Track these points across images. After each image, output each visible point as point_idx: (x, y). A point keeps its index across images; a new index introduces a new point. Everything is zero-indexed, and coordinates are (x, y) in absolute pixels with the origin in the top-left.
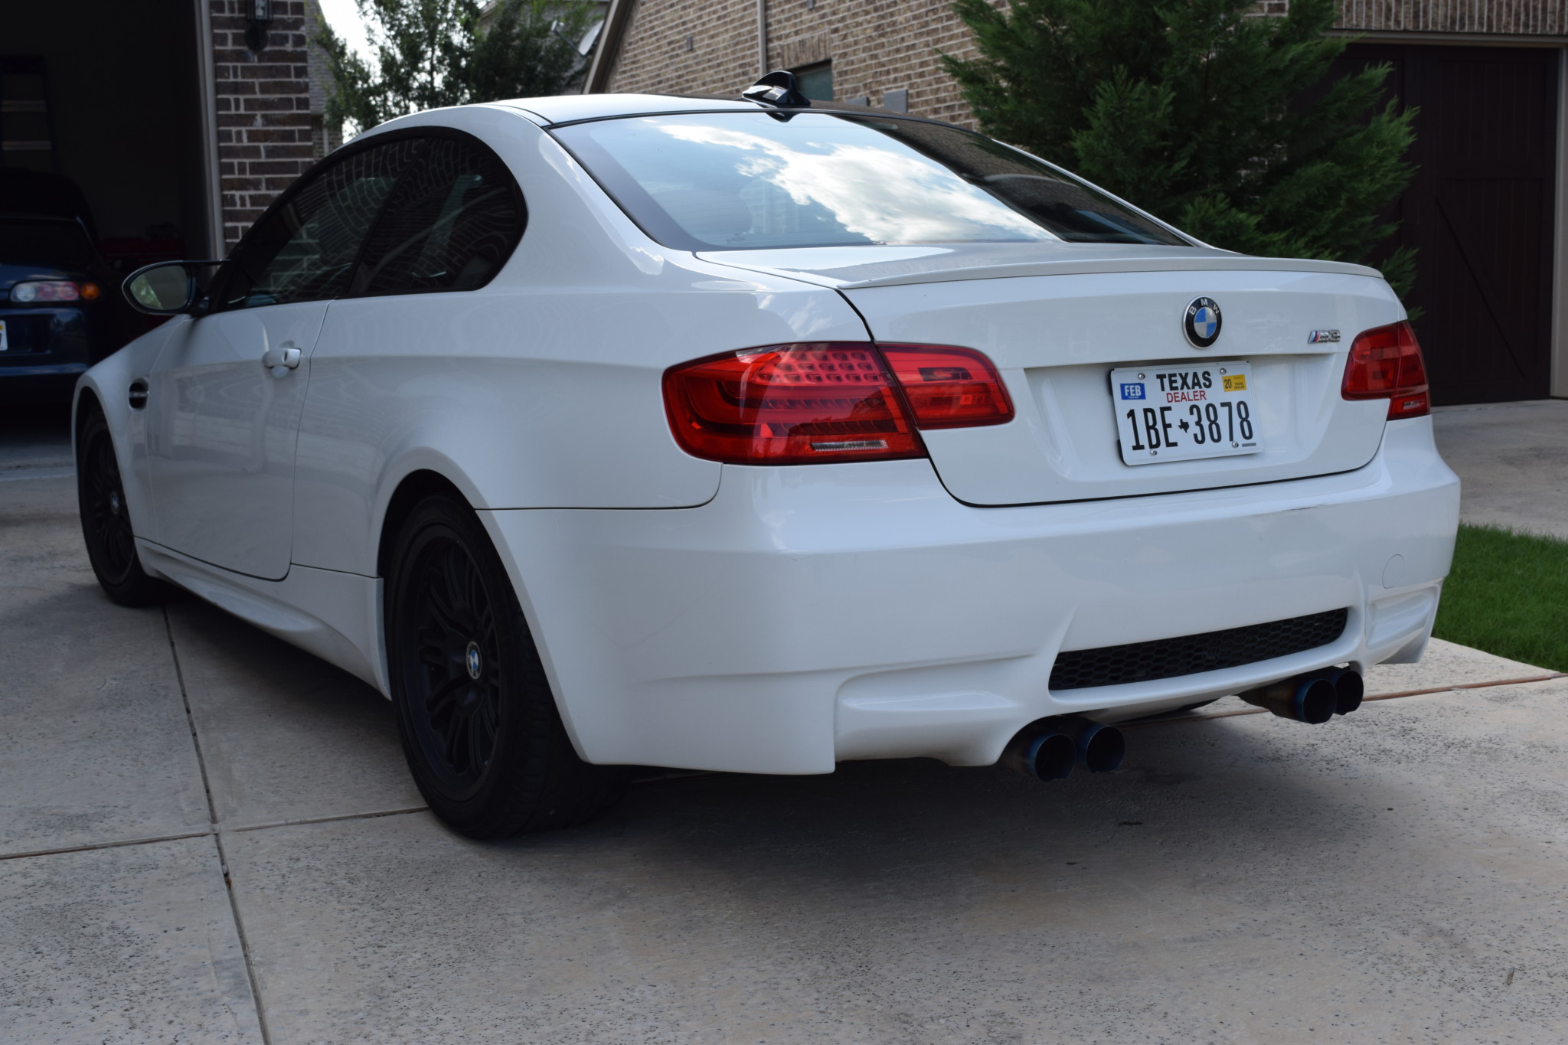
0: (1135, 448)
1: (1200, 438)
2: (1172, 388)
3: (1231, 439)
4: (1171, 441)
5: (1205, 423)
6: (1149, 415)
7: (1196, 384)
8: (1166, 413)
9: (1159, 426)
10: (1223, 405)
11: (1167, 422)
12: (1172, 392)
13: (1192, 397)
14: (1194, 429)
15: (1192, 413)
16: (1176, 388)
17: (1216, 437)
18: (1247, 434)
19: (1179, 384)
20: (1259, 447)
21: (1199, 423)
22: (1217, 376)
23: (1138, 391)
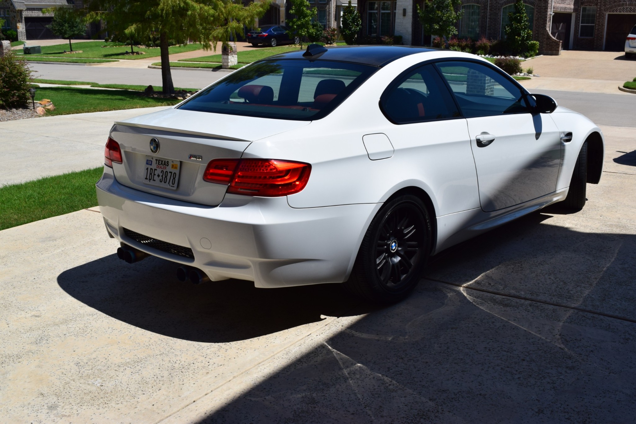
0: (145, 179)
1: (161, 180)
3: (169, 183)
4: (154, 179)
5: (164, 176)
6: (151, 170)
7: (165, 164)
8: (155, 171)
9: (153, 174)
10: (170, 172)
11: (155, 173)
12: (158, 165)
13: (163, 168)
14: (161, 177)
15: (161, 173)
17: (165, 181)
18: (173, 183)
19: (160, 163)
20: (175, 188)
21: (162, 176)
22: (170, 164)
23: (150, 163)
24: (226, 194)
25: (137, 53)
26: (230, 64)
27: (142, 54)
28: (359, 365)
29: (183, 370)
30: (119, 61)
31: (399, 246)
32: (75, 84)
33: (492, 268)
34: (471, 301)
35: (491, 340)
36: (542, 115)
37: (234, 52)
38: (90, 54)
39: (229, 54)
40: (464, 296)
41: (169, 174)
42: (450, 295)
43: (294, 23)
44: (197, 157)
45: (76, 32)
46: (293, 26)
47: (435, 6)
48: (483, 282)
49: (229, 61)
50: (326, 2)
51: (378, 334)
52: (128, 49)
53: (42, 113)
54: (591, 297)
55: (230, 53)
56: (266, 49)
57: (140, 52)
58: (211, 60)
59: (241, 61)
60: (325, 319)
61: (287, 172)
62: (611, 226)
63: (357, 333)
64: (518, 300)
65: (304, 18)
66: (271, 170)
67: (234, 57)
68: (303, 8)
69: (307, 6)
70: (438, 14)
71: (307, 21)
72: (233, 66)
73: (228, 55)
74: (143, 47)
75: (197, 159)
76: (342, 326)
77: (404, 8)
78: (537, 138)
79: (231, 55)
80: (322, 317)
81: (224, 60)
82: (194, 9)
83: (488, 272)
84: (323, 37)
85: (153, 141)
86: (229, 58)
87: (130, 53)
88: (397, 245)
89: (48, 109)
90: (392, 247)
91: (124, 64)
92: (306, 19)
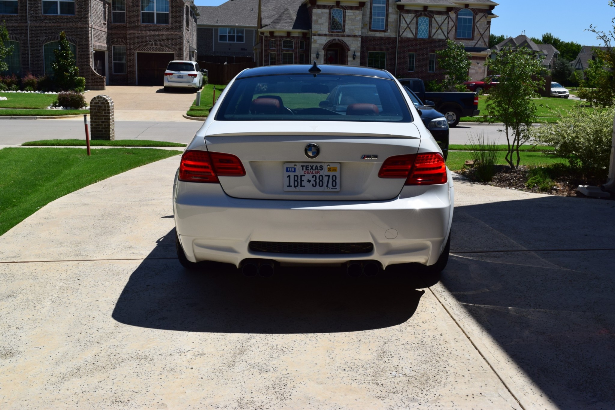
0: (288, 186)
1: (314, 185)
3: (327, 186)
4: (303, 185)
5: (318, 181)
6: (296, 177)
7: (316, 169)
8: (303, 177)
9: (299, 181)
10: (326, 176)
11: (303, 179)
12: (306, 171)
13: (314, 173)
14: (313, 182)
15: (313, 177)
16: (308, 170)
17: (321, 185)
18: (334, 185)
19: (309, 168)
20: (338, 190)
21: (315, 181)
22: (325, 167)
23: (293, 170)
24: (405, 187)
28: (510, 308)
41: (326, 178)
44: (373, 156)
75: (373, 159)
85: (310, 146)
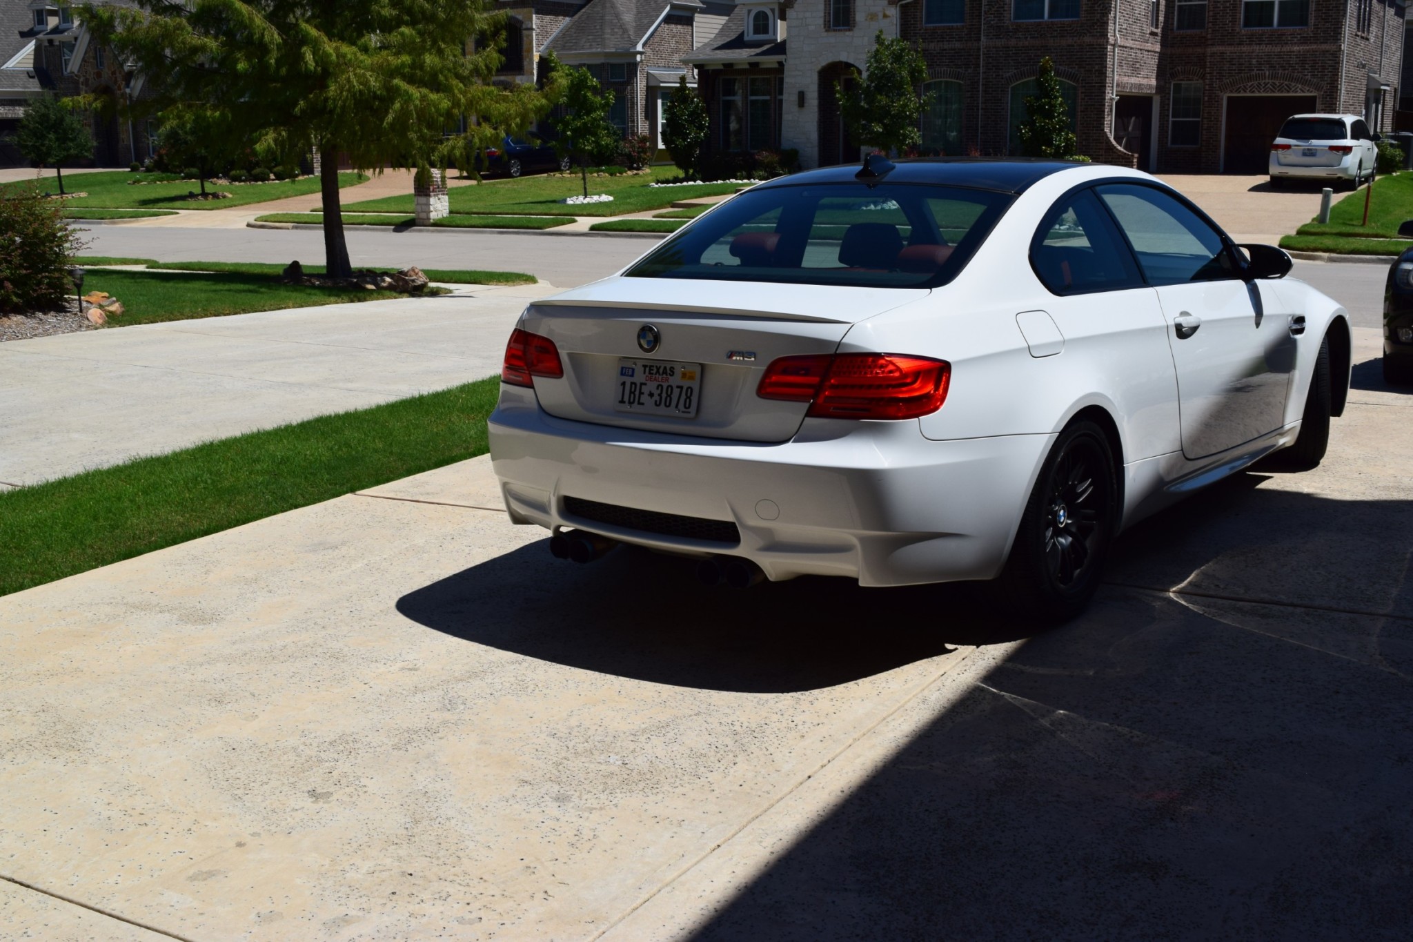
0: (620, 402)
1: (658, 403)
2: (650, 373)
3: (677, 406)
4: (641, 401)
5: (664, 395)
6: (633, 386)
7: (665, 372)
8: (643, 387)
9: (637, 393)
10: (678, 387)
11: (642, 391)
12: (649, 376)
13: (660, 380)
14: (656, 398)
15: (658, 388)
16: (652, 374)
17: (668, 404)
18: (687, 406)
19: (654, 371)
20: (692, 415)
21: (660, 395)
22: (679, 370)
23: (630, 373)
24: (807, 419)
25: (215, 196)
26: (434, 216)
27: (224, 197)
28: (1062, 712)
29: (755, 735)
30: (177, 213)
31: (1068, 518)
32: (110, 264)
33: (1207, 561)
34: (1201, 612)
35: (1267, 666)
36: (1258, 282)
37: (442, 188)
38: (107, 200)
39: (432, 194)
40: (1183, 605)
41: (676, 391)
42: (1157, 604)
43: (566, 124)
44: (746, 355)
45: (72, 151)
46: (564, 131)
47: (873, 84)
48: (1203, 584)
49: (432, 209)
50: (626, 80)
51: (1065, 668)
52: (193, 186)
53: (100, 321)
54: (1405, 598)
55: (433, 191)
56: (501, 183)
57: (220, 194)
58: (385, 208)
59: (454, 209)
60: (956, 649)
61: (916, 374)
62: (1386, 488)
63: (1027, 667)
64: (1282, 608)
65: (588, 114)
66: (891, 372)
67: (442, 200)
68: (585, 93)
69: (595, 90)
70: (880, 101)
71: (595, 119)
72: (439, 220)
73: (429, 196)
74: (223, 182)
75: (746, 359)
76: (993, 658)
77: (801, 89)
78: (1258, 325)
79: (435, 195)
80: (949, 646)
81: (419, 208)
82: (409, 98)
83: (1203, 568)
84: (621, 155)
85: (645, 330)
86: (431, 203)
87: (198, 195)
88: (1066, 515)
89: (111, 312)
90: (1060, 516)
91: (189, 219)
92: (593, 115)
